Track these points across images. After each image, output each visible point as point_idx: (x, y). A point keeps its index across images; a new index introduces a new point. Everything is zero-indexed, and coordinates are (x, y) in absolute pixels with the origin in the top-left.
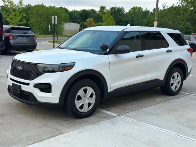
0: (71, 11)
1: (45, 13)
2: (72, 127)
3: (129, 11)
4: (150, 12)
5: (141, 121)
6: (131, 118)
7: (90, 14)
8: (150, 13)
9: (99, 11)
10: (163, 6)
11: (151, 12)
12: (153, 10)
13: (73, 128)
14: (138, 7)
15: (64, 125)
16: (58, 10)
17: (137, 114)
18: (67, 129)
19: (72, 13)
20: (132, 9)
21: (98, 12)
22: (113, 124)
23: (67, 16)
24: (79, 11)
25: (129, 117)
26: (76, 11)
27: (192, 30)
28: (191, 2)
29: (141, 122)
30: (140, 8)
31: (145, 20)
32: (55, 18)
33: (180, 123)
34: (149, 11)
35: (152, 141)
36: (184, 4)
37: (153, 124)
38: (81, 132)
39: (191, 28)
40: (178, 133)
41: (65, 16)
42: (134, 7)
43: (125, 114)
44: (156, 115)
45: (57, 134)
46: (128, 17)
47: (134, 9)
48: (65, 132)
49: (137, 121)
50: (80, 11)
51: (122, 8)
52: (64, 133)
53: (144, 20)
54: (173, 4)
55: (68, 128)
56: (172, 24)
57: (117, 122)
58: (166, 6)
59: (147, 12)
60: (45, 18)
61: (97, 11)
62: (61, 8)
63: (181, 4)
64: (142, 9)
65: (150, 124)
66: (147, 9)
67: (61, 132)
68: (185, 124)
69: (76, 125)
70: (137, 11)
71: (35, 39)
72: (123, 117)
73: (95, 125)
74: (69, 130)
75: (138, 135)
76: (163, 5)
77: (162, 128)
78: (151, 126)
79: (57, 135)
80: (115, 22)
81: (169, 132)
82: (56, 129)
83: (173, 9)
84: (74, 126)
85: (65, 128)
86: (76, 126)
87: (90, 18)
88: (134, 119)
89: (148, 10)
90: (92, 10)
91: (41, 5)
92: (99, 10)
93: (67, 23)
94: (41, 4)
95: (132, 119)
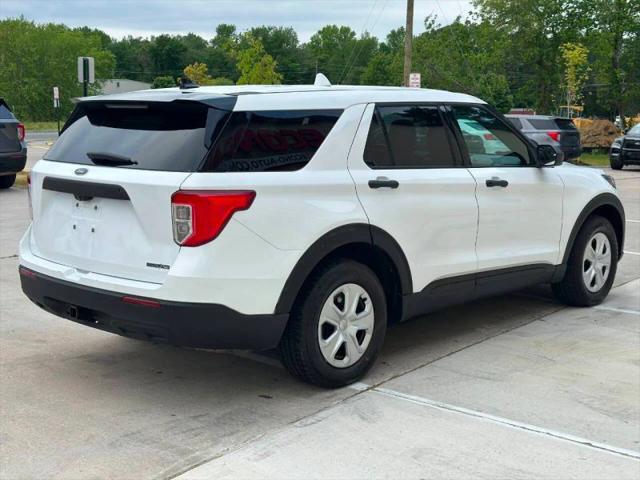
0: (120, 40)
1: (33, 50)
2: (226, 439)
3: (312, 39)
4: (380, 41)
5: (454, 404)
6: (417, 395)
7: (185, 50)
8: (379, 47)
9: (214, 42)
10: (428, 23)
11: (383, 45)
12: (388, 36)
13: (232, 439)
14: (339, 28)
15: (198, 431)
16: (78, 39)
17: (428, 378)
18: (212, 446)
19: (124, 49)
20: (320, 32)
21: (211, 45)
22: (363, 418)
23: (110, 59)
24: (146, 41)
25: (408, 392)
26: (135, 42)
27: (510, 97)
28: (512, 11)
29: (455, 408)
30: (346, 30)
31: (365, 69)
32: (86, 63)
33: (580, 402)
34: (374, 39)
35: (513, 469)
36: (490, 18)
37: (495, 412)
38: (267, 455)
39: (507, 93)
40: (586, 437)
41: (104, 58)
42: (329, 27)
43: (392, 382)
44: (494, 380)
45: (184, 466)
46: (309, 59)
47: (328, 32)
48: (208, 457)
49: (441, 404)
50: (149, 40)
51: (289, 31)
52: (205, 461)
53: (361, 69)
54: (458, 18)
55: (215, 442)
56: (455, 81)
57: (374, 413)
58: (435, 24)
59: (369, 43)
60: (32, 65)
61: (206, 42)
62: (86, 31)
63: (482, 16)
64: (353, 34)
65: (487, 413)
66: (367, 34)
67: (196, 459)
68: (596, 404)
69: (238, 431)
70: (336, 41)
71: (20, 135)
72: (388, 391)
73: (305, 426)
74: (219, 449)
75: (462, 453)
76: (427, 20)
77: (529, 423)
78: (492, 417)
79: (185, 468)
80: (281, 77)
81: (558, 434)
82: (173, 447)
83: (458, 33)
84: (232, 434)
85: (205, 444)
86: (240, 434)
87: (196, 64)
88: (425, 397)
89: (371, 36)
90: (191, 37)
91: (16, 23)
92: (213, 38)
93: (109, 81)
94: (16, 17)
95: (421, 396)
